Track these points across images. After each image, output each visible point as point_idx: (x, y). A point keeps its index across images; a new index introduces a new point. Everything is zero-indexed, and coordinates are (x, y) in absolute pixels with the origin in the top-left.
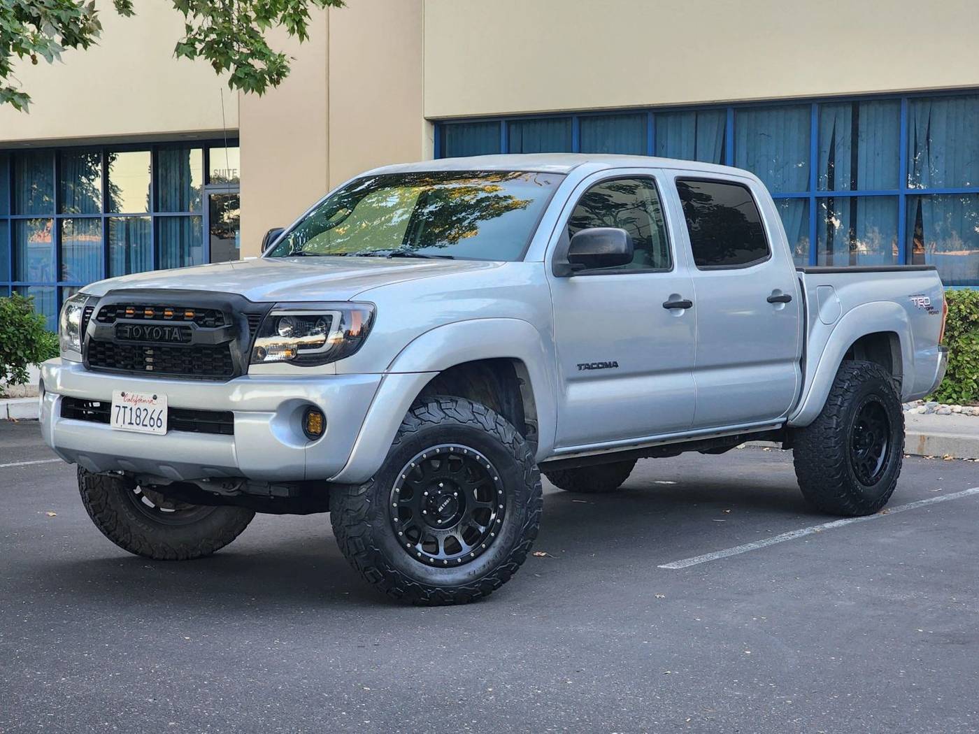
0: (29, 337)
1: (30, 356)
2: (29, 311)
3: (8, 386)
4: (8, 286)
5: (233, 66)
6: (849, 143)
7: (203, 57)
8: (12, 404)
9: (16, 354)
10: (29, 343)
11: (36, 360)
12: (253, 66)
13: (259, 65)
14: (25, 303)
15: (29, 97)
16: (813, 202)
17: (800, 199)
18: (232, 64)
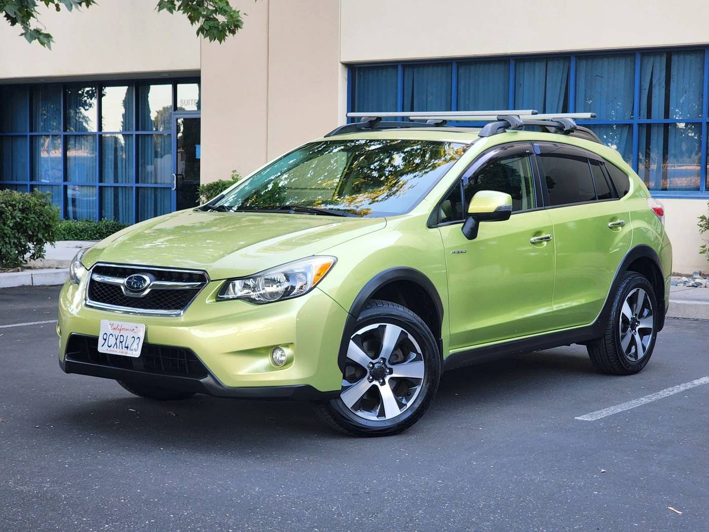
0: (47, 223)
1: (48, 238)
2: (47, 204)
3: (30, 261)
4: (27, 185)
5: (202, 20)
6: (663, 84)
7: (181, 12)
8: (35, 274)
9: (37, 236)
10: (47, 228)
11: (52, 240)
12: (217, 20)
13: (221, 19)
14: (44, 197)
15: (51, 37)
16: (635, 128)
17: (625, 125)
18: (201, 18)
